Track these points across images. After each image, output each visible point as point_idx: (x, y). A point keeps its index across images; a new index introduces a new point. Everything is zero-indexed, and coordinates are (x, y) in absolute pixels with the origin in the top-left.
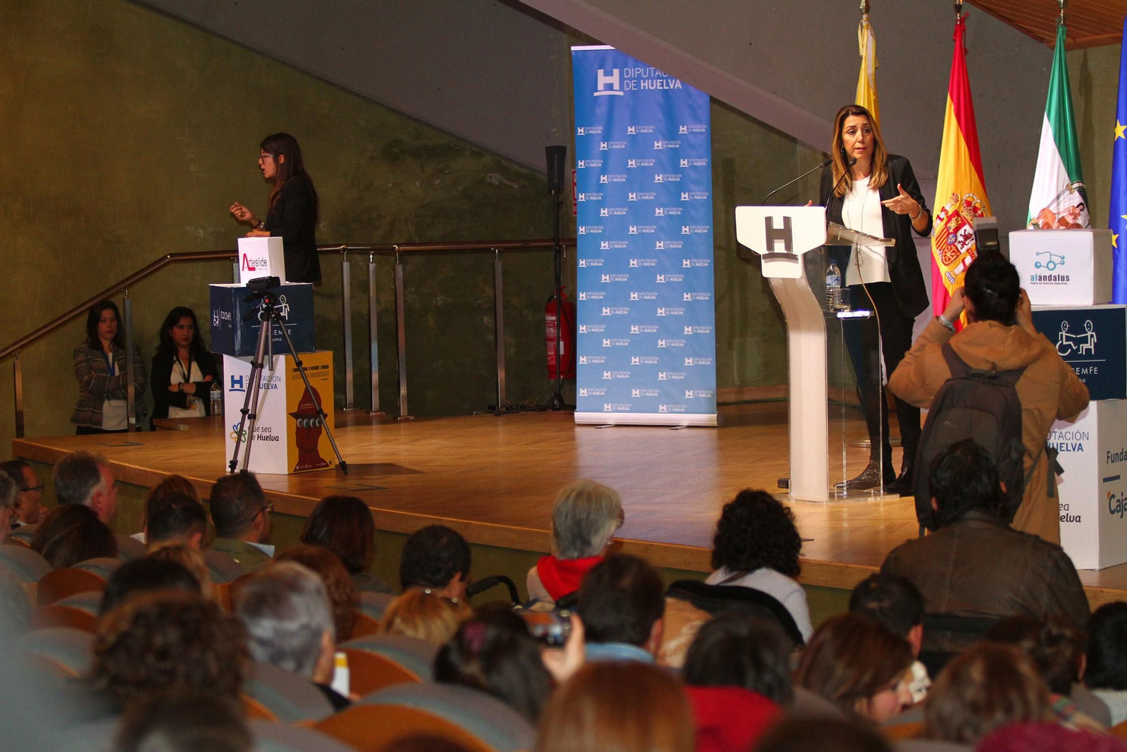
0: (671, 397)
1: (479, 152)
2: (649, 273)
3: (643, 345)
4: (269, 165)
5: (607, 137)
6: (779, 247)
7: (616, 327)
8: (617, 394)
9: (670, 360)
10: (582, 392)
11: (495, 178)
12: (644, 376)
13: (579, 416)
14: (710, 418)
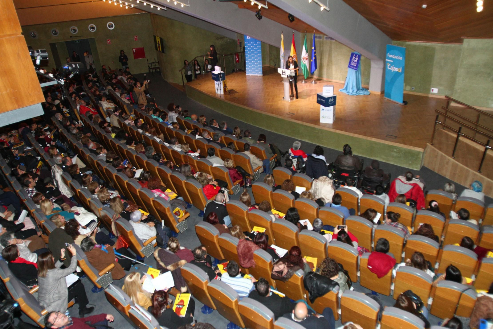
0: (257, 72)
1: (227, 38)
2: (254, 59)
3: (254, 67)
4: (211, 49)
5: (248, 43)
6: (284, 74)
7: (250, 65)
8: (251, 72)
9: (257, 69)
10: (247, 72)
11: (229, 40)
12: (254, 70)
13: (247, 75)
14: (262, 75)
